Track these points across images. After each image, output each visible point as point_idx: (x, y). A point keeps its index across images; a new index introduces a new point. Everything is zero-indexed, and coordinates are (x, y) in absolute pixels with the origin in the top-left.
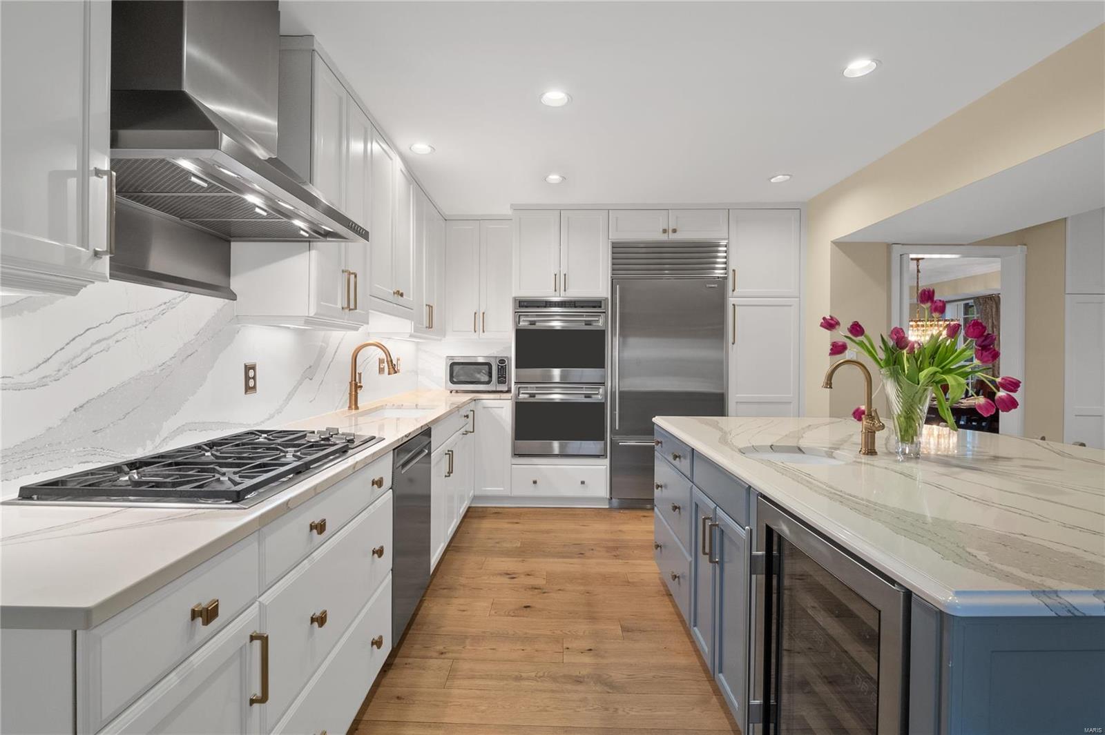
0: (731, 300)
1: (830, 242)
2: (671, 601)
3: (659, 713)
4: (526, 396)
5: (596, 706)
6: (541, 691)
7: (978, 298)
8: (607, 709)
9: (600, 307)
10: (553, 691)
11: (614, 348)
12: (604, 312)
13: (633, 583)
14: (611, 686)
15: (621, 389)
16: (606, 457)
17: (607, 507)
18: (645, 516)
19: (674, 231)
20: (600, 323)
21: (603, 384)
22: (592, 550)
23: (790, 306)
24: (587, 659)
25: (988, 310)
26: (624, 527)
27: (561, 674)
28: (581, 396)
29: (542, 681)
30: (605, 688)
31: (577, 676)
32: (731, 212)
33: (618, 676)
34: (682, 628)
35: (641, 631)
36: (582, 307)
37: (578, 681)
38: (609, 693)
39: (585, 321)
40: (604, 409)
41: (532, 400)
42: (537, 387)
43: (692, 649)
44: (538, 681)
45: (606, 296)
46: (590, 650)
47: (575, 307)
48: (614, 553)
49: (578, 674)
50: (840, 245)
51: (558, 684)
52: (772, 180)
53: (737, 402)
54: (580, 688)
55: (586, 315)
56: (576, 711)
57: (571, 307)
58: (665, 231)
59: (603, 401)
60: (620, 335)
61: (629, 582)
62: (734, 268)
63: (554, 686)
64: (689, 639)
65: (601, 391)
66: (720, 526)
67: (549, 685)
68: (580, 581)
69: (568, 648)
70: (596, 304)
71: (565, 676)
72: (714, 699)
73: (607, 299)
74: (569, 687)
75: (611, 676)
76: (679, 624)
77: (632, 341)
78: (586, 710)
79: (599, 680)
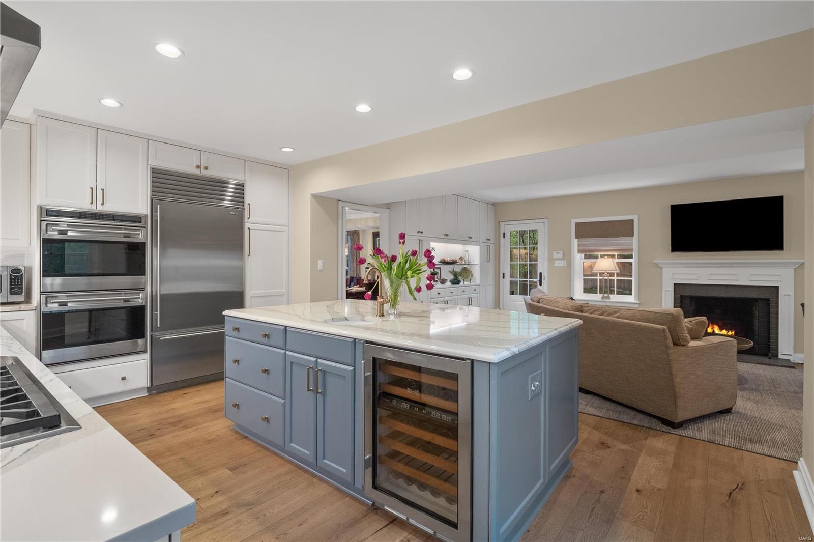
0: (247, 226)
1: (310, 195)
2: (249, 441)
3: (291, 502)
4: (57, 305)
5: (250, 521)
6: (201, 534)
7: (349, 232)
8: (258, 518)
9: (141, 222)
10: (211, 529)
11: (154, 259)
12: (144, 227)
13: (213, 439)
14: (249, 505)
15: (161, 293)
16: (147, 352)
17: (147, 395)
18: (185, 394)
19: (206, 168)
20: (140, 236)
21: (143, 289)
22: (159, 429)
23: (283, 231)
24: (219, 498)
25: (354, 238)
26: (175, 406)
27: (209, 516)
28: (119, 301)
29: (196, 528)
30: (248, 508)
31: (221, 512)
32: (247, 162)
33: (249, 497)
34: (268, 453)
35: (244, 465)
36: (122, 221)
37: (224, 514)
38: (251, 509)
39: (125, 233)
40: (145, 311)
41: (63, 309)
42: (67, 296)
43: (283, 461)
44: (191, 530)
45: (146, 213)
46: (217, 492)
47: (114, 220)
48: (181, 426)
49: (221, 510)
50: (315, 197)
51: (211, 523)
52: (283, 149)
53: (251, 297)
54: (228, 517)
55: (124, 228)
56: (238, 531)
57: (110, 220)
58: (198, 167)
59: (144, 304)
60: (160, 247)
61: (209, 440)
62: (249, 203)
63: (209, 526)
64: (278, 456)
65: (141, 295)
66: (322, 370)
67: (203, 528)
68: (167, 454)
69: (199, 499)
70: (136, 219)
71: (211, 516)
72: (315, 480)
73: (146, 216)
74: (221, 520)
75: (245, 500)
76: (265, 451)
77: (171, 252)
78: (245, 526)
79: (240, 505)
